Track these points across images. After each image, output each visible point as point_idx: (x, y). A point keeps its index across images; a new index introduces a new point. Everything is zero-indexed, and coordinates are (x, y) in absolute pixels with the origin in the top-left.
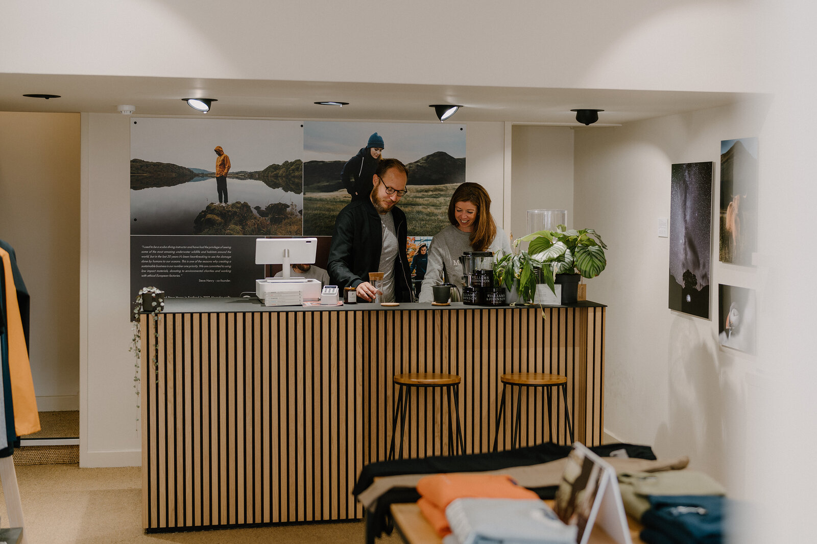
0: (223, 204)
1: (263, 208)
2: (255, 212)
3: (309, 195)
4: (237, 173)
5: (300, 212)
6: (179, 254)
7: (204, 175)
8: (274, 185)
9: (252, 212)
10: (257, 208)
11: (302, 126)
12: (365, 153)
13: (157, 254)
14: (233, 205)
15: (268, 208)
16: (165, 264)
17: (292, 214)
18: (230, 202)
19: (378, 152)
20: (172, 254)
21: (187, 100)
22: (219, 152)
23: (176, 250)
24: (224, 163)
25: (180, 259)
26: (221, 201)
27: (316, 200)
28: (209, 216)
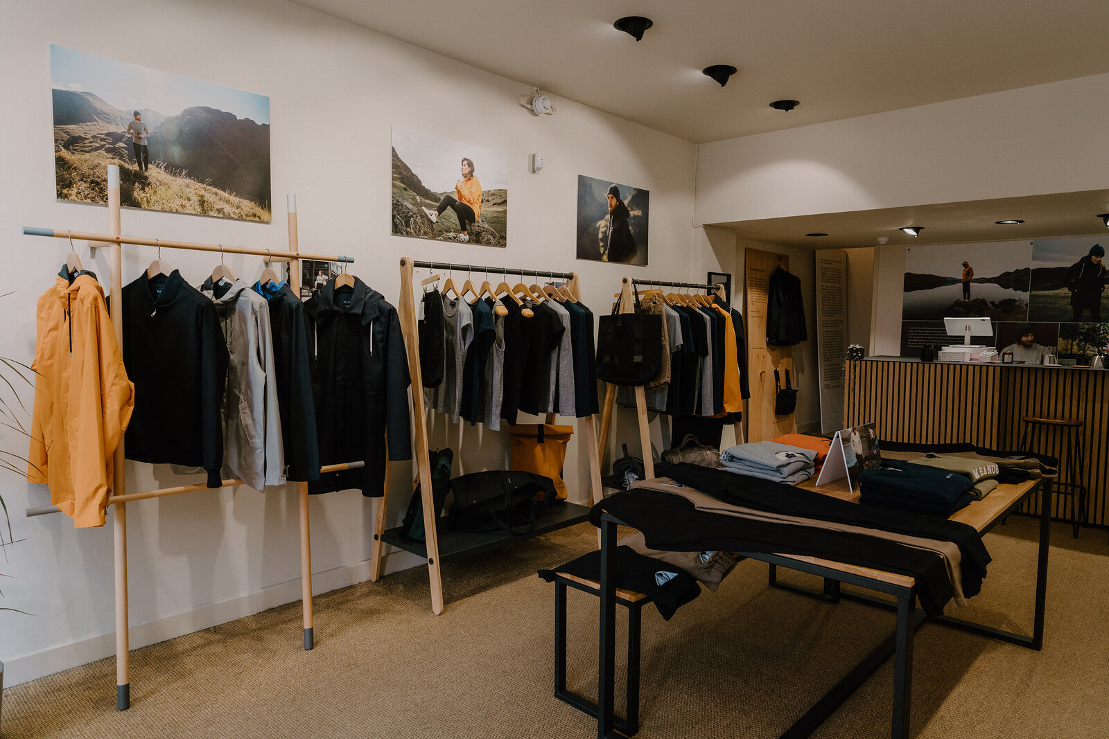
0: (967, 300)
1: (997, 303)
2: (990, 305)
3: (1034, 293)
4: (978, 279)
5: (1027, 305)
6: (933, 333)
7: (953, 281)
8: (1005, 286)
9: (988, 305)
10: (992, 303)
11: (1032, 244)
12: (1086, 260)
13: (919, 333)
14: (974, 301)
15: (1000, 302)
16: (924, 339)
17: (1019, 306)
18: (971, 299)
19: (1099, 259)
20: (929, 333)
21: (902, 229)
22: (965, 265)
23: (931, 330)
24: (969, 272)
25: (935, 336)
26: (965, 298)
27: (1040, 296)
28: (956, 308)
